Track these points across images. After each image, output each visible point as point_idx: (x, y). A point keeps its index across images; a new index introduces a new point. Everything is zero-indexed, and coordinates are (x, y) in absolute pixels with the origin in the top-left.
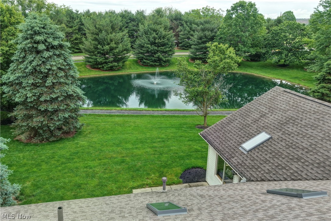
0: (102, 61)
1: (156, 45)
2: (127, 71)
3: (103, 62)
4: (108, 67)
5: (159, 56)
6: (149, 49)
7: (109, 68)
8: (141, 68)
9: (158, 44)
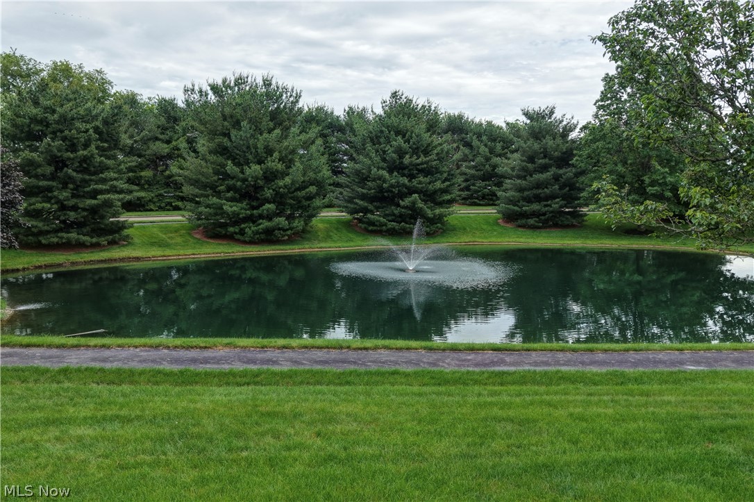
0: (238, 214)
1: (406, 172)
2: (318, 246)
3: (241, 216)
4: (257, 233)
5: (414, 203)
6: (384, 181)
7: (263, 236)
8: (361, 238)
9: (410, 170)
